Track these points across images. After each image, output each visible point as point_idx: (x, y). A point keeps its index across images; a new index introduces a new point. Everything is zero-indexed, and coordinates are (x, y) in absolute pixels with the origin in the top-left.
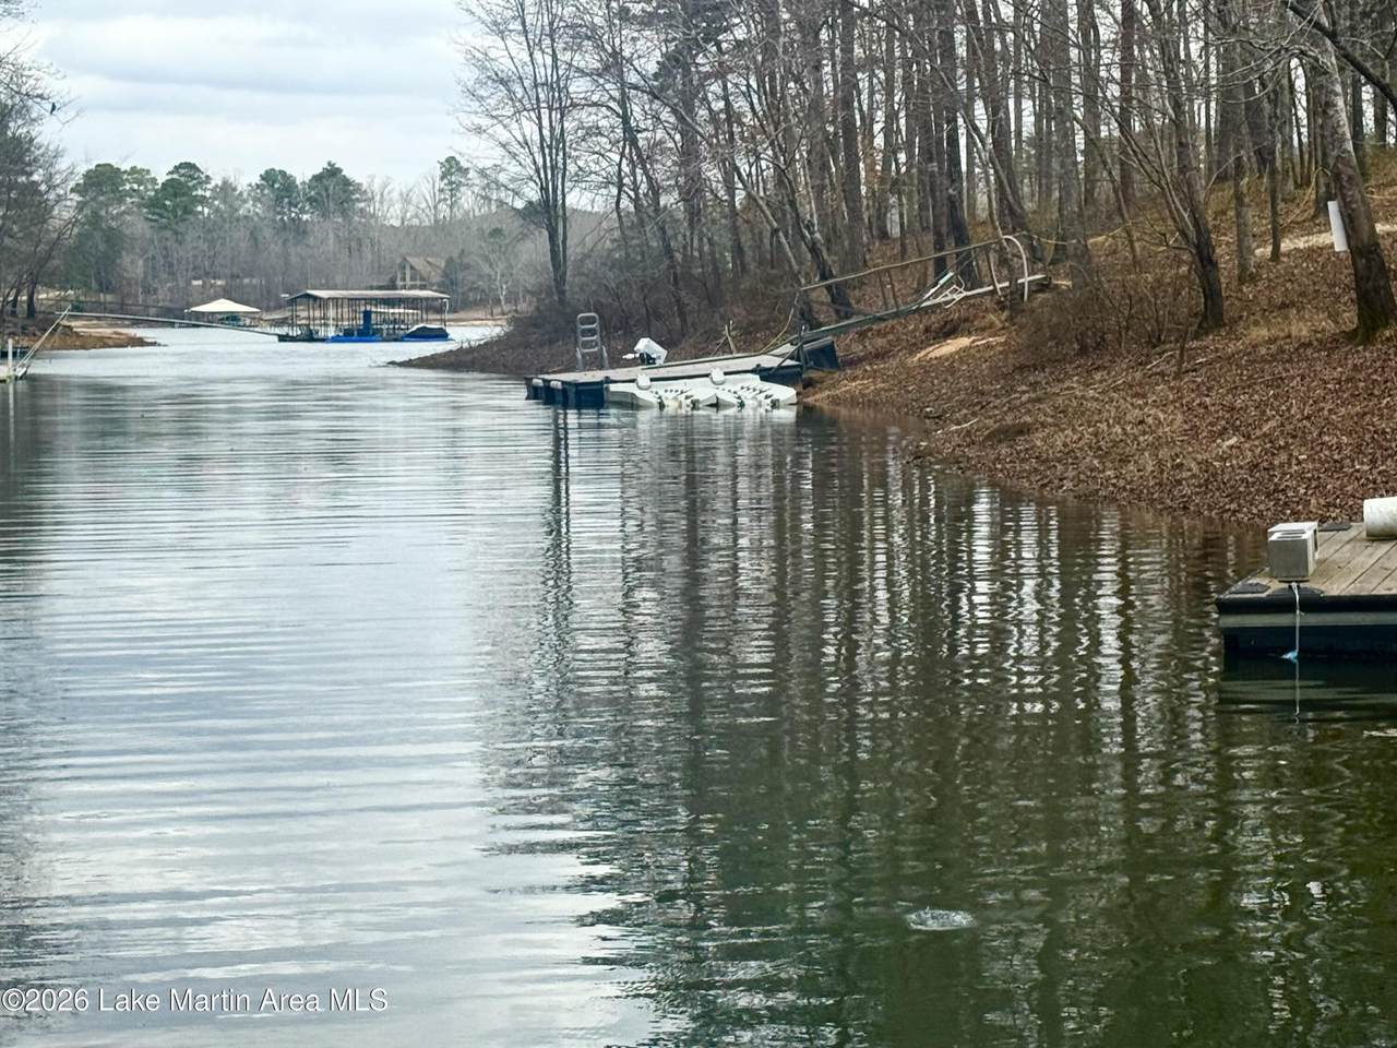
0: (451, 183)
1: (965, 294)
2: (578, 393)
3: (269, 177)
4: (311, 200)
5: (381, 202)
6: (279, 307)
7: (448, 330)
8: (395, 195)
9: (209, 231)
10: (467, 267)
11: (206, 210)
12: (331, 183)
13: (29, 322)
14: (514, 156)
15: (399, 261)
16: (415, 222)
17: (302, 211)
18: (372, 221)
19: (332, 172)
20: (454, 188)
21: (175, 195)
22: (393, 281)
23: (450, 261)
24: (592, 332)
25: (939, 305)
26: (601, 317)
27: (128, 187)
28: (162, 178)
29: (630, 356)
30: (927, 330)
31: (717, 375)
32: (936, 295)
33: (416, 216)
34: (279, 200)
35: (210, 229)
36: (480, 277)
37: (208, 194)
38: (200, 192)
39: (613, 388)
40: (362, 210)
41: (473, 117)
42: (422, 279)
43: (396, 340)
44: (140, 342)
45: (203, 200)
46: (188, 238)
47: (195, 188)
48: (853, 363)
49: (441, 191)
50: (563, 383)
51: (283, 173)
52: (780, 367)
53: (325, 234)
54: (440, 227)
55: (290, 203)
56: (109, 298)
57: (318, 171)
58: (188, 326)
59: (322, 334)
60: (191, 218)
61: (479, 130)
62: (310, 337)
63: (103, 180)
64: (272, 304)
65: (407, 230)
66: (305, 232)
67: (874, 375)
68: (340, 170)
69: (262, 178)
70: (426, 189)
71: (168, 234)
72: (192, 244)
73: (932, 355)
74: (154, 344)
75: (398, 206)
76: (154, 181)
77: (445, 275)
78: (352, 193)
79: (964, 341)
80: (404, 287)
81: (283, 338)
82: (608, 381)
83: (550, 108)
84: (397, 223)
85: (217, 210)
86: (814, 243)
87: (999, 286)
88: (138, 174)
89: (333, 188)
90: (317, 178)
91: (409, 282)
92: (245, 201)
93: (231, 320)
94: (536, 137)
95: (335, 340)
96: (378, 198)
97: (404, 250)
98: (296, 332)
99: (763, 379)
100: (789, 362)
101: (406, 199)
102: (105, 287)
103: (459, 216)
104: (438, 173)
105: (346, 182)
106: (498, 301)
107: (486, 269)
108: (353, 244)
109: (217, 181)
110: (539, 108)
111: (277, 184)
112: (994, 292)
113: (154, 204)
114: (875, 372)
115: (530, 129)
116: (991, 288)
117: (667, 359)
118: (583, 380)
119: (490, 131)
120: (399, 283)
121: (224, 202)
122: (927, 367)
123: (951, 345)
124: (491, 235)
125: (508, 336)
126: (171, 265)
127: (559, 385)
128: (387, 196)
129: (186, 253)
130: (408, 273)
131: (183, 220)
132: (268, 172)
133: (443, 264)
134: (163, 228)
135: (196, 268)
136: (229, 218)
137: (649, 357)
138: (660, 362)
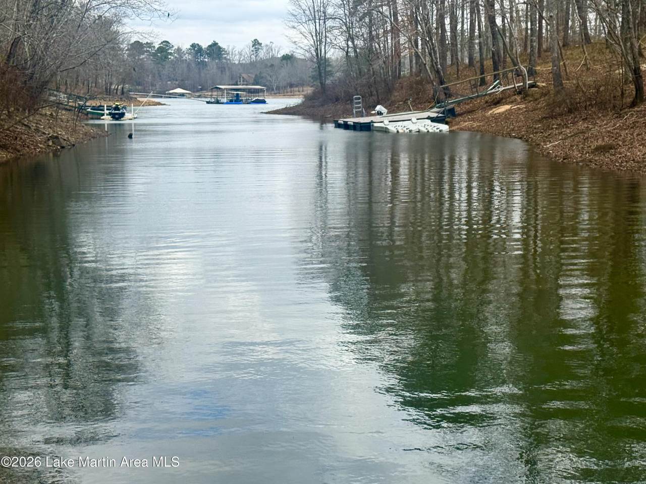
0: (256, 48)
1: (504, 88)
2: (361, 127)
3: (193, 46)
4: (207, 54)
5: (232, 55)
6: (198, 91)
7: (266, 100)
8: (237, 52)
9: (174, 65)
10: (262, 77)
11: (172, 57)
12: (214, 48)
13: (122, 96)
14: (306, 37)
15: (238, 75)
16: (244, 62)
17: (205, 58)
18: (229, 62)
19: (215, 44)
20: (257, 50)
21: (162, 52)
22: (237, 82)
23: (256, 75)
24: (359, 103)
25: (494, 92)
27: (145, 49)
28: (157, 46)
29: (373, 112)
30: (487, 102)
31: (414, 120)
32: (491, 89)
33: (244, 60)
34: (197, 54)
35: (174, 64)
36: (267, 81)
37: (173, 52)
38: (170, 51)
39: (375, 125)
40: (225, 57)
41: (291, 23)
42: (247, 81)
43: (248, 103)
44: (159, 104)
45: (171, 54)
46: (166, 67)
47: (168, 49)
48: (461, 115)
49: (252, 51)
50: (354, 123)
51: (198, 44)
52: (437, 117)
53: (212, 65)
54: (253, 64)
55: (201, 55)
56: (140, 87)
57: (210, 44)
58: (167, 97)
59: (222, 101)
60: (167, 60)
61: (294, 27)
62: (218, 102)
63: (138, 47)
64: (195, 90)
65: (240, 64)
66: (206, 65)
67: (473, 120)
68: (217, 44)
69: (191, 46)
70: (247, 50)
71: (160, 66)
72: (167, 70)
73: (495, 112)
74: (164, 104)
75: (237, 57)
76: (154, 47)
77: (255, 80)
78: (222, 51)
79: (507, 107)
80: (240, 85)
81: (208, 103)
82: (372, 122)
83: (320, 19)
84: (237, 62)
85: (176, 57)
86: (438, 69)
87: (516, 85)
88: (149, 45)
89: (215, 50)
90: (210, 46)
91: (242, 83)
92: (185, 54)
93: (182, 95)
94: (314, 30)
95: (227, 103)
96: (231, 53)
97: (240, 71)
98: (213, 100)
99: (432, 121)
100: (440, 115)
101: (240, 54)
102: (139, 84)
103: (259, 59)
104: (251, 45)
105: (220, 48)
106: (273, 90)
107: (269, 78)
108: (222, 69)
109: (176, 47)
110: (315, 19)
111: (196, 49)
112: (515, 87)
113: (154, 55)
114: (473, 118)
115: (312, 27)
116: (513, 86)
117: (388, 113)
118: (362, 122)
119: (298, 28)
120: (239, 83)
121: (178, 54)
122: (496, 118)
123: (503, 109)
124: (270, 66)
125: (303, 103)
126: (160, 76)
127: (352, 124)
128: (234, 53)
129: (165, 72)
130: (242, 79)
131: (164, 61)
132: (193, 44)
133: (254, 76)
134: (159, 63)
135: (169, 77)
136: (180, 60)
137: (381, 113)
138: (385, 114)
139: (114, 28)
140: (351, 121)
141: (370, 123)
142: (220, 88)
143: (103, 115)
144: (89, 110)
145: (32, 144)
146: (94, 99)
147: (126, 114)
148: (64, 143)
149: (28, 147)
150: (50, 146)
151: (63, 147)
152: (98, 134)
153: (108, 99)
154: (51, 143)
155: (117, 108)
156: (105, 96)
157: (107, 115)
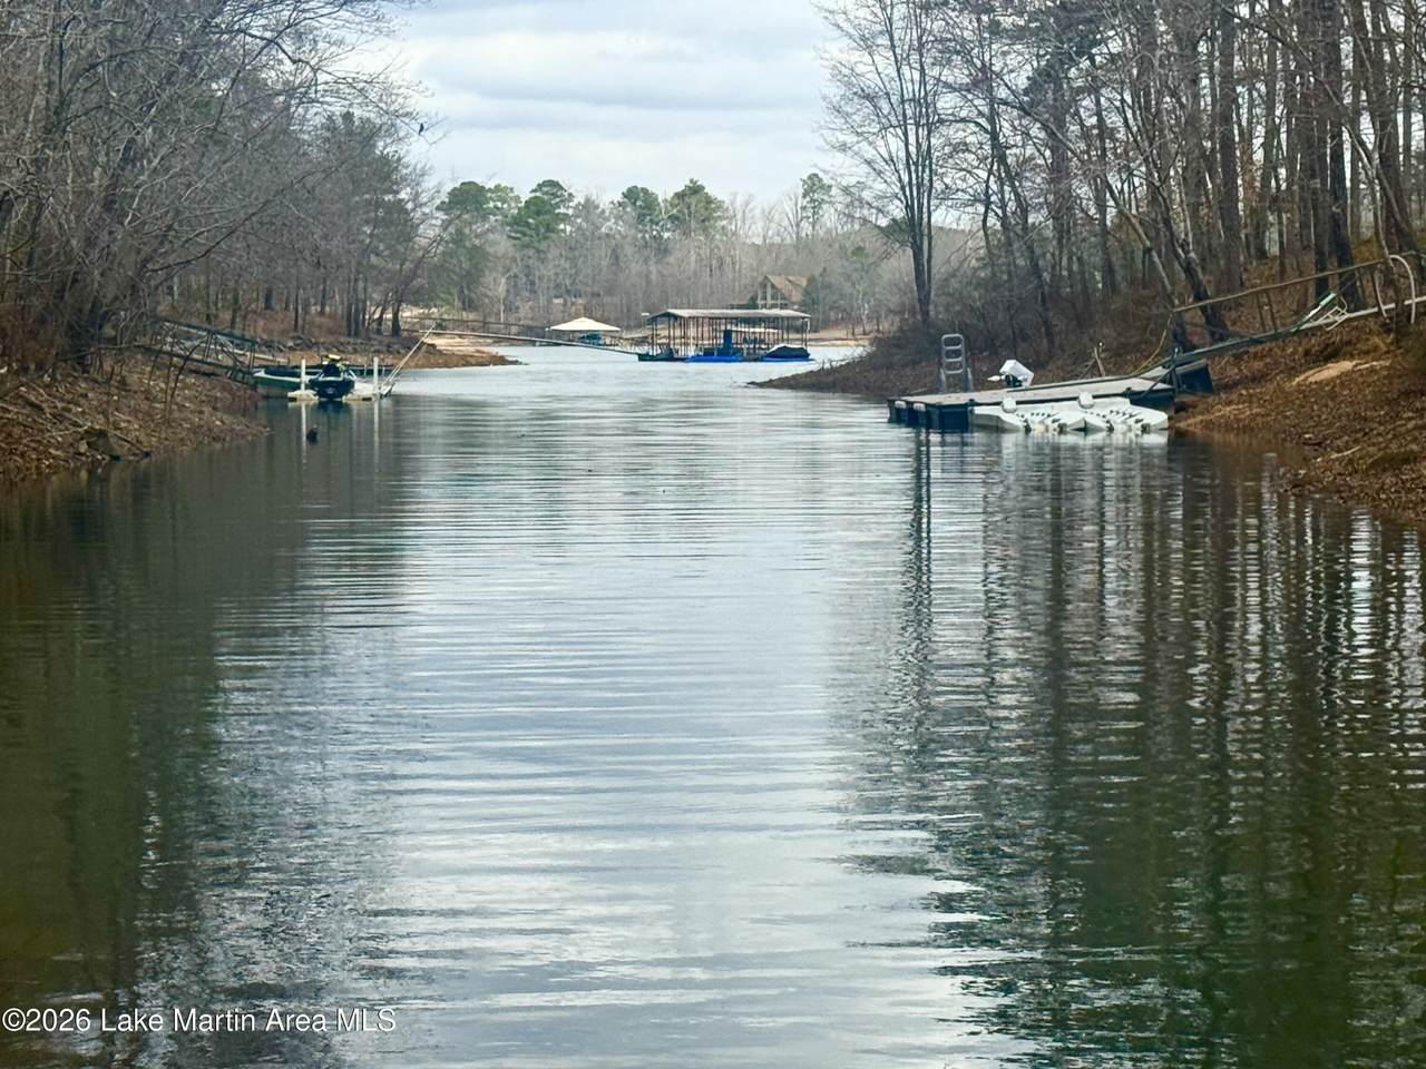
0: (812, 201)
1: (1347, 316)
2: (942, 415)
3: (632, 194)
4: (672, 218)
5: (744, 221)
6: (639, 326)
7: (809, 350)
8: (757, 212)
9: (571, 249)
10: (829, 286)
11: (568, 228)
12: (693, 200)
13: (394, 340)
14: (879, 173)
15: (760, 279)
16: (777, 240)
17: (664, 229)
18: (734, 239)
19: (695, 189)
20: (816, 206)
21: (538, 213)
22: (754, 299)
23: (811, 280)
24: (957, 353)
25: (1320, 327)
26: (966, 338)
27: (491, 205)
28: (525, 196)
29: (995, 378)
30: (1307, 353)
31: (1086, 398)
32: (1316, 317)
33: (778, 234)
34: (641, 218)
35: (573, 247)
36: (842, 296)
37: (570, 212)
38: (563, 210)
39: (978, 410)
40: (723, 228)
41: (838, 133)
42: (783, 298)
43: (756, 360)
44: (502, 361)
45: (565, 218)
46: (550, 256)
47: (557, 206)
48: (1228, 387)
49: (803, 208)
50: (927, 405)
51: (645, 191)
52: (1151, 391)
53: (686, 252)
54: (802, 245)
55: (652, 221)
56: (472, 316)
57: (680, 188)
58: (549, 344)
59: (682, 354)
60: (553, 235)
61: (844, 147)
62: (670, 356)
63: (468, 198)
64: (632, 323)
65: (769, 249)
66: (667, 251)
67: (1250, 400)
68: (702, 188)
69: (625, 196)
70: (788, 207)
71: (531, 252)
72: (552, 267)
73: (1312, 379)
74: (515, 363)
75: (760, 224)
76: (517, 199)
77: (807, 293)
78: (714, 210)
79: (1347, 365)
80: (765, 306)
81: (643, 358)
82: (973, 403)
83: (917, 125)
84: (759, 241)
85: (579, 228)
86: (1189, 263)
87: (1384, 308)
88: (502, 192)
89: (694, 205)
90: (680, 196)
91: (770, 301)
92: (607, 219)
93: (591, 339)
94: (902, 154)
95: (696, 359)
96: (739, 216)
97: (765, 269)
98: (657, 351)
99: (1134, 402)
100: (1160, 386)
101: (768, 217)
102: (468, 305)
103: (821, 234)
104: (801, 191)
105: (709, 200)
106: (859, 321)
107: (847, 288)
108: (714, 263)
109: (579, 199)
110: (905, 125)
111: (638, 201)
112: (1379, 314)
113: (517, 222)
114: (1251, 396)
115: (896, 145)
116: (1376, 309)
117: (1033, 383)
118: (945, 403)
119: (855, 148)
120: (760, 302)
121: (586, 220)
122: (1306, 392)
123: (1332, 370)
124: (853, 253)
125: (870, 356)
126: (533, 283)
127: (922, 407)
128: (748, 215)
129: (548, 271)
130: (769, 292)
131: (546, 238)
132: (630, 190)
133: (804, 283)
134: (526, 246)
135: (557, 286)
136: (591, 236)
137: (1015, 379)
138: (1026, 385)
139: (382, 146)
140: (921, 401)
141: (965, 406)
142: (676, 317)
143: (297, 387)
144: (262, 374)
145: (34, 449)
146: (310, 348)
147: (357, 386)
148: (122, 450)
149: (22, 455)
150: (80, 454)
151: (116, 458)
152: (232, 430)
153: (350, 348)
154: (83, 447)
155: (331, 369)
156: (342, 339)
157: (307, 387)
